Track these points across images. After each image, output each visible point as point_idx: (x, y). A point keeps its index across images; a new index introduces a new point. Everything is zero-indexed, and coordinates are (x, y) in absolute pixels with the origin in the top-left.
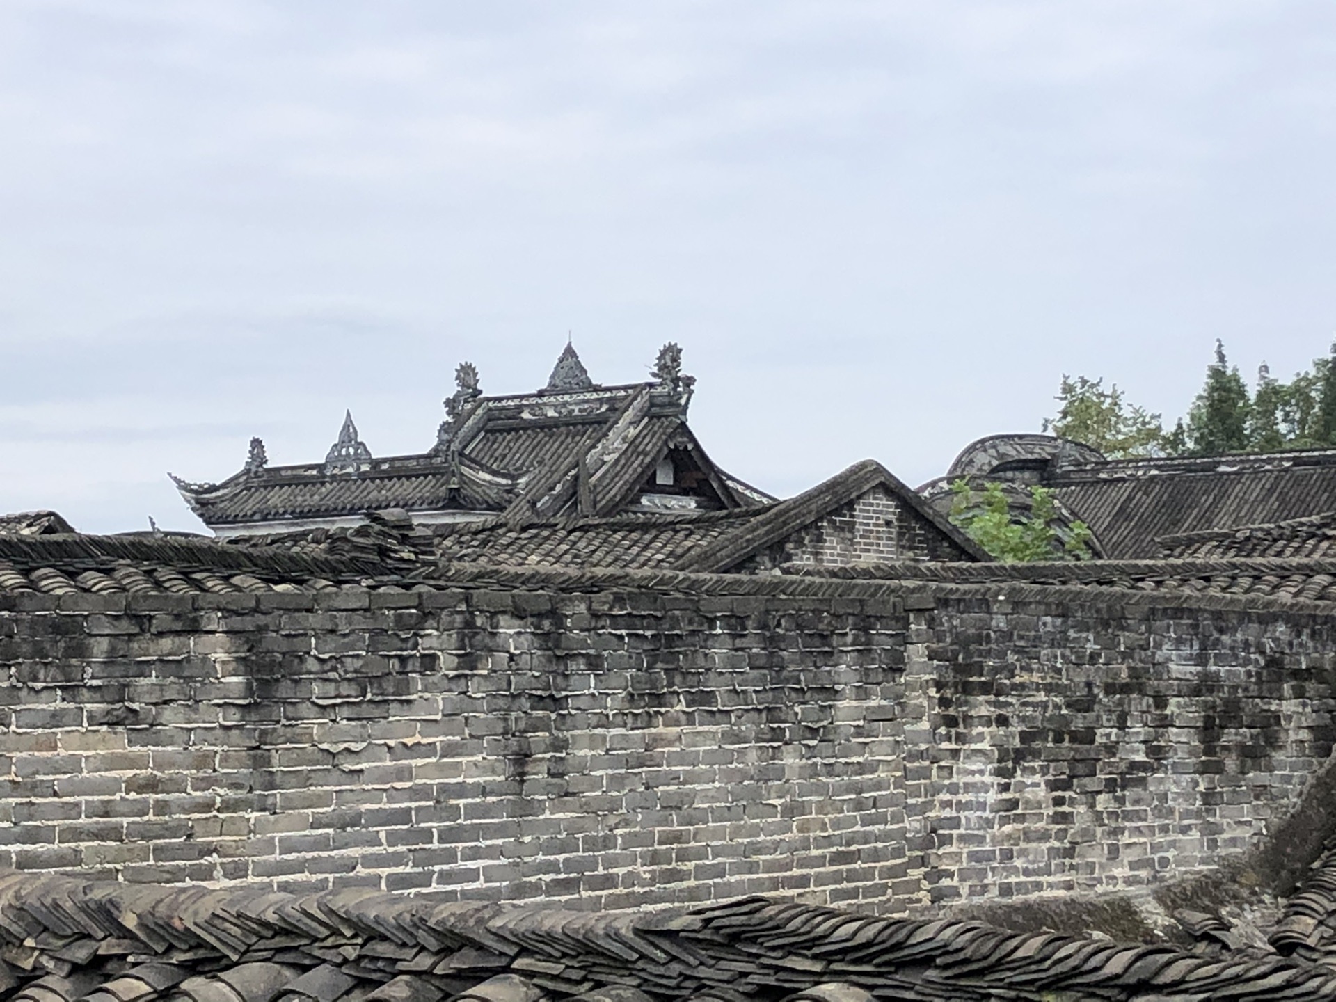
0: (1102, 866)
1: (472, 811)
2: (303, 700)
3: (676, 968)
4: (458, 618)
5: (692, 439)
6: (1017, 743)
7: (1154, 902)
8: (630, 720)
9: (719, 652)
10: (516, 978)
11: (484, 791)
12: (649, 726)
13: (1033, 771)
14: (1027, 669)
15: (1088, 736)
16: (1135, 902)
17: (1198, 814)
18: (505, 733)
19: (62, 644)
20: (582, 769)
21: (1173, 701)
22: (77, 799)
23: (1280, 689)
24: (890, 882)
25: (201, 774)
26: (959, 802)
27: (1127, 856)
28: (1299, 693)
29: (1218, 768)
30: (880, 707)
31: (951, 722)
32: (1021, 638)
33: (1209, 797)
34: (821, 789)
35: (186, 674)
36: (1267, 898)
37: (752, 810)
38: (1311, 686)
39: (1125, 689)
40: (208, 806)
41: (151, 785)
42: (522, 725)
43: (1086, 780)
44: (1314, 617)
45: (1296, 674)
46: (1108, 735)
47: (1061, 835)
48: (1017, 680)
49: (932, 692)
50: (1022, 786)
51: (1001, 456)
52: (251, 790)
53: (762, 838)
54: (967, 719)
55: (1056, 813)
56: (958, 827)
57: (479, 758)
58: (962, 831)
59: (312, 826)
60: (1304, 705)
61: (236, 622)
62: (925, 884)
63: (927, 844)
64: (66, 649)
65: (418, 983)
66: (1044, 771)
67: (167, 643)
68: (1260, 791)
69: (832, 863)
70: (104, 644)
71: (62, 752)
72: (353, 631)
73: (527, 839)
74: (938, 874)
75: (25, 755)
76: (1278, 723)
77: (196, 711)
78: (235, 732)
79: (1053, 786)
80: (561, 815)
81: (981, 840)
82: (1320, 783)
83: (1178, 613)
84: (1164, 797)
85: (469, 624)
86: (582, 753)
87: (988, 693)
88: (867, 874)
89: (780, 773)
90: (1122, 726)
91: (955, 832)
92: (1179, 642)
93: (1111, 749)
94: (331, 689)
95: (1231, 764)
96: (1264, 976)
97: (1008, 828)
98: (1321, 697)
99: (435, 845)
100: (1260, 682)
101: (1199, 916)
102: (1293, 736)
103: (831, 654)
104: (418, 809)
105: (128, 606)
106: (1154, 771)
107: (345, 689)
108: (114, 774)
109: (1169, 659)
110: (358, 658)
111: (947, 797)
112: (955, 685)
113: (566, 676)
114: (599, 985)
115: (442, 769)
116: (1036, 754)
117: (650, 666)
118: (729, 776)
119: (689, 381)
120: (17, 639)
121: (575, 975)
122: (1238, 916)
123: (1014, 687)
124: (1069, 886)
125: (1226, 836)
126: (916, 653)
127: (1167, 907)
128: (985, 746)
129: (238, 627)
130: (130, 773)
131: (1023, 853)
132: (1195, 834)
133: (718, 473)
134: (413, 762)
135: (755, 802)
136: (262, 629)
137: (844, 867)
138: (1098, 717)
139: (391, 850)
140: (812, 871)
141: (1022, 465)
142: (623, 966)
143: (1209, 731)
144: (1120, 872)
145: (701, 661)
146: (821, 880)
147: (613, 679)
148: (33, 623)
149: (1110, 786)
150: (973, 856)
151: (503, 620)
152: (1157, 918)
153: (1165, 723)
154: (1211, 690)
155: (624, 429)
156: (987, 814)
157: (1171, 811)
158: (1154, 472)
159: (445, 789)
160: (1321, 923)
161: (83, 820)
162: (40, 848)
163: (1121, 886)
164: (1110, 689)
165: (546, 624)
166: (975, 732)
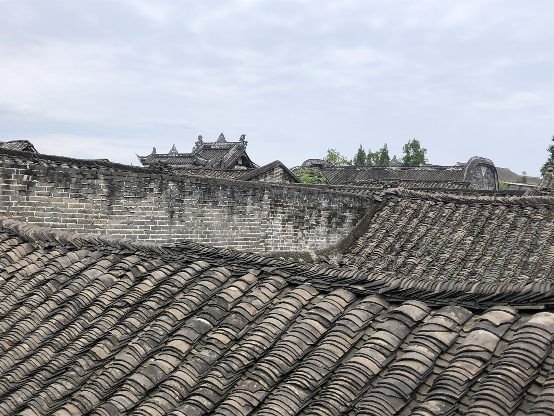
0: (304, 245)
1: (159, 223)
2: (121, 196)
3: (169, 256)
4: (159, 181)
5: (246, 155)
6: (287, 218)
7: (314, 254)
8: (198, 206)
9: (220, 193)
10: (136, 256)
11: (163, 219)
12: (203, 208)
13: (290, 224)
14: (290, 202)
15: (303, 218)
16: (310, 253)
17: (326, 236)
18: (168, 207)
19: (65, 179)
20: (186, 216)
21: (322, 211)
22: (66, 213)
23: (346, 211)
24: (256, 245)
25: (96, 210)
26: (273, 230)
27: (309, 244)
28: (350, 212)
29: (331, 226)
30: (256, 208)
31: (272, 212)
32: (289, 196)
33: (329, 233)
34: (241, 224)
35: (94, 188)
36: (339, 254)
37: (226, 228)
38: (353, 211)
39: (312, 208)
40: (97, 217)
41: (84, 212)
42: (173, 206)
43: (302, 227)
44: (355, 196)
45: (350, 208)
46: (307, 218)
47: (295, 238)
48: (288, 204)
49: (269, 206)
50: (287, 227)
51: (312, 163)
52: (108, 214)
53: (227, 234)
54: (276, 212)
55: (294, 233)
56: (272, 235)
57: (162, 212)
58: (273, 236)
59: (122, 224)
60: (351, 215)
61: (106, 177)
62: (264, 246)
63: (265, 238)
64: (66, 180)
65: (115, 256)
66: (292, 224)
67: (90, 181)
68: (340, 232)
69: (243, 240)
70: (75, 179)
71: (64, 203)
72: (134, 182)
73: (172, 230)
74: (266, 244)
75: (55, 203)
76: (345, 218)
77: (96, 196)
78: (104, 202)
79: (294, 227)
80: (181, 226)
81: (277, 238)
82: (353, 231)
83: (325, 193)
84: (318, 232)
85: (162, 182)
86: (186, 213)
87: (281, 207)
88: (251, 243)
89: (233, 220)
90: (310, 216)
91: (271, 236)
92: (325, 199)
93: (308, 221)
94: (128, 194)
95: (334, 226)
96: (290, 264)
97: (283, 236)
98: (355, 213)
99: (150, 230)
100: (342, 209)
101: (323, 257)
102: (348, 221)
103: (246, 196)
104: (147, 222)
105: (81, 172)
106: (317, 226)
107: (131, 194)
108: (76, 208)
109: (322, 203)
110: (135, 187)
111: (270, 228)
112: (274, 205)
113: (184, 196)
114: (154, 259)
115: (153, 213)
116: (291, 221)
117: (204, 195)
118: (221, 220)
119: (247, 142)
120: (54, 177)
121: (148, 256)
122: (332, 258)
123: (287, 206)
124: (296, 249)
125: (331, 241)
126: (266, 197)
127: (317, 255)
128: (280, 218)
129: (107, 178)
130: (79, 209)
131: (286, 241)
132: (325, 240)
133: (251, 162)
134: (146, 211)
135: (226, 226)
136: (112, 179)
137: (246, 241)
138: (305, 214)
139: (140, 230)
140: (238, 242)
141: (316, 165)
142: (158, 254)
143: (330, 218)
144: (308, 247)
145: (216, 194)
146: (240, 244)
147: (195, 197)
148: (58, 174)
149: (307, 228)
150: (275, 241)
151: (170, 182)
152: (314, 257)
153: (320, 216)
154: (331, 210)
155: (232, 152)
156: (279, 232)
157: (320, 235)
158: (343, 169)
159: (153, 218)
160: (349, 260)
161: (68, 218)
162: (57, 223)
163: (307, 250)
164: (308, 208)
165: (180, 184)
166: (278, 215)
